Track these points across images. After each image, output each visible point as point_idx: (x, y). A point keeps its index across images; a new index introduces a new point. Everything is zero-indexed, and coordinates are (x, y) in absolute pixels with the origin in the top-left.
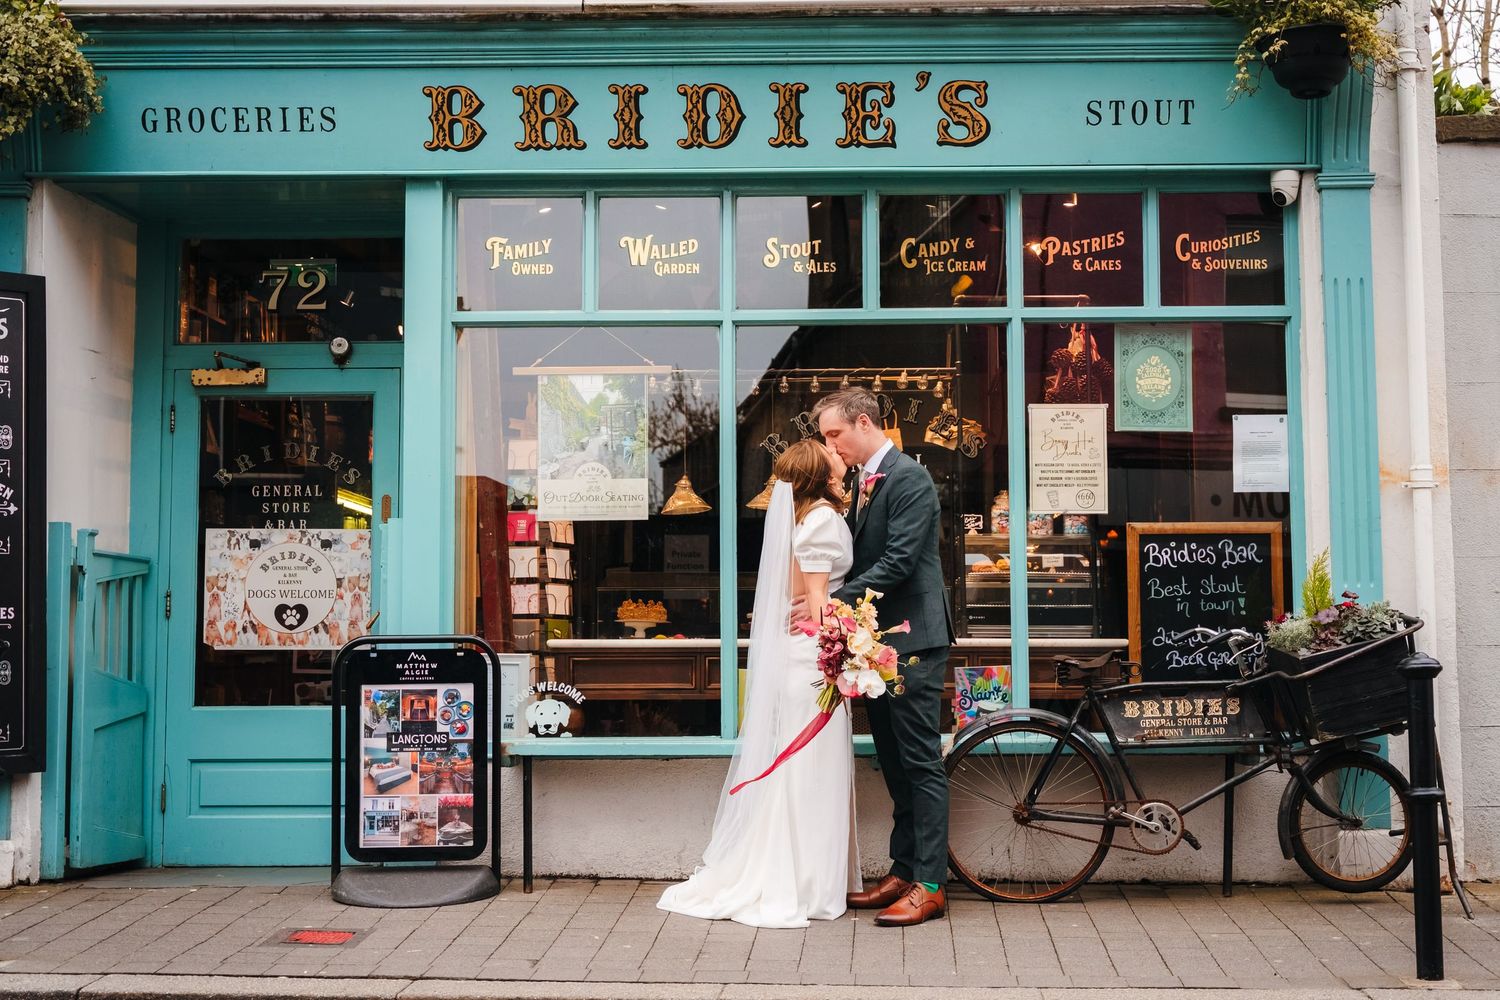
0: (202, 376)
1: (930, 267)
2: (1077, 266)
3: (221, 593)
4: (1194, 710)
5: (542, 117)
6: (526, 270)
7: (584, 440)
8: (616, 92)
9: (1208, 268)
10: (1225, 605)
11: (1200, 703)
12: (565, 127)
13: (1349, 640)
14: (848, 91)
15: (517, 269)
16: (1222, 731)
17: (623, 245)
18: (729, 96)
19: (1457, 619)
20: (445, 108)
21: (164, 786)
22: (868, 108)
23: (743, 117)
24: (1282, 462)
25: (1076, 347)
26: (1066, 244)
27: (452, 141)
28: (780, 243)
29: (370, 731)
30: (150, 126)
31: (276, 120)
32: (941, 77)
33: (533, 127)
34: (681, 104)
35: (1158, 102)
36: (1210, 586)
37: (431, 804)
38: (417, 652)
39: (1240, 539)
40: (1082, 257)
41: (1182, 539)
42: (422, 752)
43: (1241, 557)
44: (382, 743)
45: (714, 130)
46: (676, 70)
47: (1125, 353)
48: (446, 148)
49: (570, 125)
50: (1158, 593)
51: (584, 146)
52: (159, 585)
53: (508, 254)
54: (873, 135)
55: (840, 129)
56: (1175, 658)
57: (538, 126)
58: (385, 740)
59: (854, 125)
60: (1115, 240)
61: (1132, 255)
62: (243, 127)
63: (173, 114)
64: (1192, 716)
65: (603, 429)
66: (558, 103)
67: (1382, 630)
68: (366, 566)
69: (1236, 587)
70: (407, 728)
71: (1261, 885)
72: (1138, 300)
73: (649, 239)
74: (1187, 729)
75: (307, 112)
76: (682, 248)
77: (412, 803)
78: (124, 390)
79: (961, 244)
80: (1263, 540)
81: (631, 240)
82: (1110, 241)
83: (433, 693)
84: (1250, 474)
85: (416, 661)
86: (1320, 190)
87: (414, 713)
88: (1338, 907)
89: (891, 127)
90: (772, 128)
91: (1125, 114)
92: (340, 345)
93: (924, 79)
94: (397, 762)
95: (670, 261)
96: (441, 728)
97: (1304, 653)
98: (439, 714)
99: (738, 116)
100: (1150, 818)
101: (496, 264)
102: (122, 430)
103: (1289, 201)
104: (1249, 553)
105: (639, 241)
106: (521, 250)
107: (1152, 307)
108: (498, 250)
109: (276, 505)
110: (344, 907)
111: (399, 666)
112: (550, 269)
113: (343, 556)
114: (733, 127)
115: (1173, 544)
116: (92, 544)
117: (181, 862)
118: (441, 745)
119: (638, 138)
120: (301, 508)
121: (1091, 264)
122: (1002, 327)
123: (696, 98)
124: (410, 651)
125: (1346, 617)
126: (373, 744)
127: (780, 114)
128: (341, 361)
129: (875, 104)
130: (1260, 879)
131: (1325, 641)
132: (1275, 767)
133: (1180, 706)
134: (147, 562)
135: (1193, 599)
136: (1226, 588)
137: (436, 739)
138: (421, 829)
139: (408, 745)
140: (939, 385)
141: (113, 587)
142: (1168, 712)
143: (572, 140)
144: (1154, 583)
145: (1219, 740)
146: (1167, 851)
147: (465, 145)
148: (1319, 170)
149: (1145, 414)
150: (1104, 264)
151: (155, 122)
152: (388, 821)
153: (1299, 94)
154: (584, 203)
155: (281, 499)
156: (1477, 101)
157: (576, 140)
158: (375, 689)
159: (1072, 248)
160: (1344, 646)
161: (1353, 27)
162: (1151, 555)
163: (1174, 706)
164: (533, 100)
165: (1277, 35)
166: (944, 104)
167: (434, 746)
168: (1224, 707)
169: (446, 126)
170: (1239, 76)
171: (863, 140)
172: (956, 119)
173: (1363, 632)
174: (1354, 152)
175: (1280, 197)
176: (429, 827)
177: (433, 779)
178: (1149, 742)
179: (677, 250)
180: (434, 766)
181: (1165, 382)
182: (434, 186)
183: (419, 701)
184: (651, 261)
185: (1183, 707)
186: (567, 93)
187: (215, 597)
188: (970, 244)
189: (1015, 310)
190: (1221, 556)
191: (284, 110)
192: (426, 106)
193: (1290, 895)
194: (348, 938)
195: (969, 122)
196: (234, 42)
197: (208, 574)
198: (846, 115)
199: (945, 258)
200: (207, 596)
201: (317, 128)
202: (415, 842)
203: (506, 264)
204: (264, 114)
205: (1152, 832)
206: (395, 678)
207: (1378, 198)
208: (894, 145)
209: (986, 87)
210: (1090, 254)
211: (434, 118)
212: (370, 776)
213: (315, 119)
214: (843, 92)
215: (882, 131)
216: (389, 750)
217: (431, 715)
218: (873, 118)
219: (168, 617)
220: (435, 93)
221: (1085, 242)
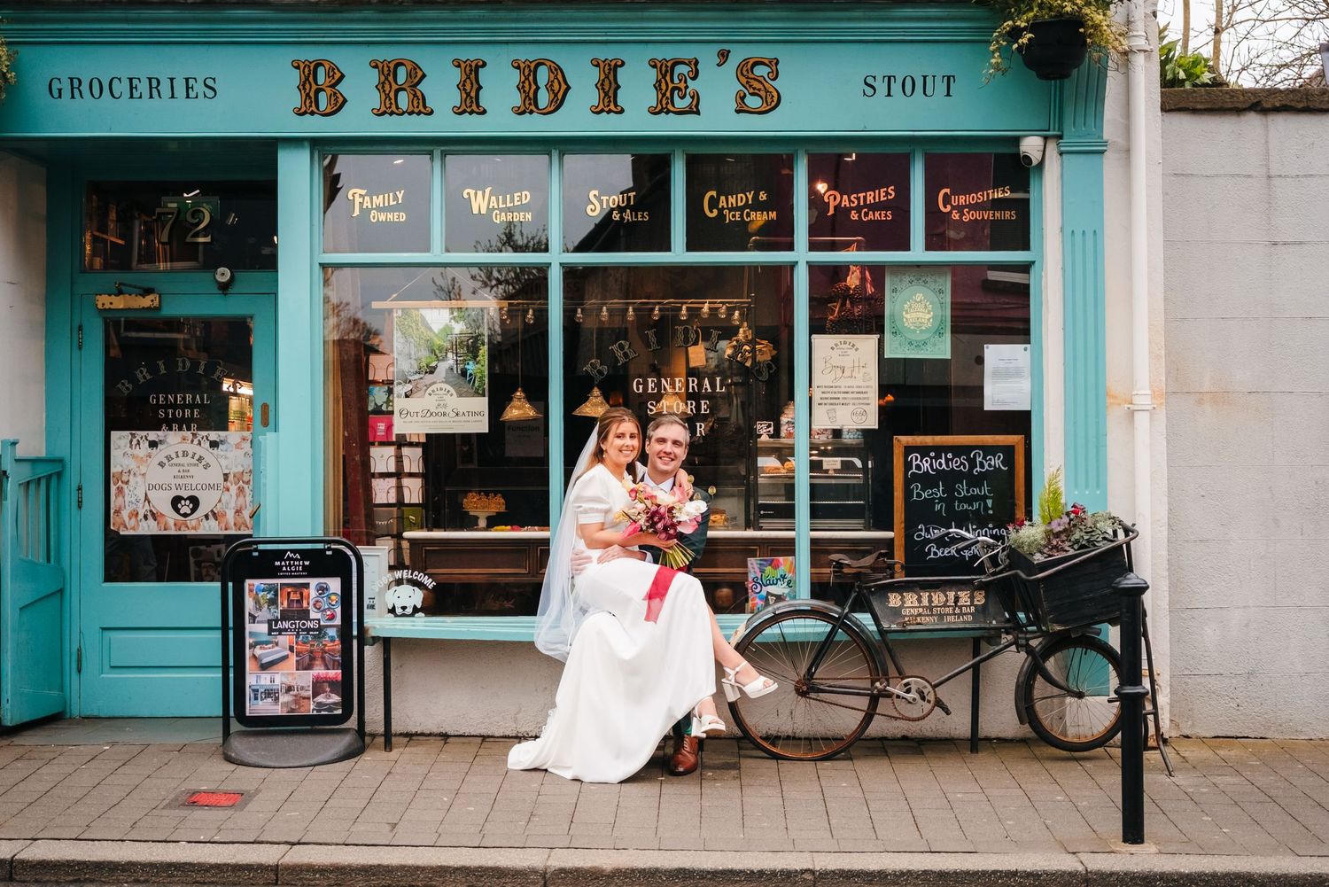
0: (105, 301)
1: (729, 216)
2: (854, 216)
3: (125, 486)
4: (947, 601)
5: (395, 87)
6: (382, 217)
7: (433, 364)
8: (459, 66)
9: (966, 218)
10: (976, 506)
11: (951, 595)
12: (415, 95)
13: (1076, 547)
14: (659, 65)
15: (375, 216)
16: (970, 618)
17: (466, 196)
18: (556, 70)
19: (1169, 518)
20: (311, 79)
21: (79, 650)
22: (676, 81)
23: (568, 88)
24: (1025, 385)
25: (853, 281)
26: (845, 197)
27: (317, 107)
28: (600, 195)
29: (253, 618)
30: (56, 93)
31: (165, 88)
32: (738, 55)
33: (387, 96)
34: (516, 77)
35: (925, 77)
36: (963, 489)
37: (305, 679)
38: (292, 551)
39: (989, 450)
40: (858, 209)
41: (940, 450)
42: (298, 636)
43: (990, 465)
44: (264, 628)
45: (544, 98)
46: (511, 47)
47: (895, 291)
48: (312, 113)
49: (419, 94)
50: (919, 495)
51: (432, 112)
52: (71, 480)
53: (367, 204)
54: (680, 104)
55: (652, 98)
56: (933, 550)
57: (392, 95)
58: (266, 625)
59: (664, 95)
60: (887, 193)
61: (901, 207)
62: (136, 94)
63: (76, 83)
64: (945, 606)
65: (450, 355)
66: (409, 75)
67: (1104, 539)
68: (248, 462)
69: (985, 490)
70: (285, 616)
71: (1002, 741)
72: (905, 246)
73: (488, 191)
74: (941, 616)
75: (191, 82)
76: (516, 199)
77: (290, 678)
78: (39, 314)
79: (756, 197)
80: (1009, 451)
81: (472, 192)
82: (882, 194)
83: (307, 586)
84: (999, 394)
85: (292, 559)
86: (1061, 154)
87: (290, 602)
89: (696, 97)
90: (593, 97)
91: (896, 87)
92: (223, 274)
93: (724, 56)
94: (277, 644)
95: (509, 210)
96: (313, 615)
97: (1038, 558)
98: (311, 603)
99: (564, 87)
100: (908, 691)
101: (357, 213)
102: (39, 346)
103: (1035, 162)
104: (996, 462)
105: (480, 193)
106: (378, 200)
107: (918, 251)
108: (358, 200)
109: (170, 411)
110: (233, 767)
111: (277, 563)
112: (403, 217)
113: (230, 455)
114: (560, 96)
115: (932, 454)
116: (14, 451)
117: (95, 713)
118: (314, 630)
119: (478, 106)
120: (192, 413)
121: (866, 214)
122: (792, 266)
123: (528, 72)
124: (286, 551)
125: (1075, 526)
126: (256, 629)
127: (600, 86)
128: (224, 288)
129: (682, 78)
130: (1000, 735)
131: (1056, 547)
132: (1013, 648)
133: (935, 597)
134: (60, 461)
135: (949, 500)
136: (976, 491)
137: (310, 624)
138: (298, 699)
139: (286, 630)
140: (737, 313)
141: (32, 487)
142: (925, 602)
143: (421, 107)
144: (916, 488)
145: (967, 626)
146: (923, 718)
147: (328, 111)
148: (1061, 137)
149: (911, 344)
150: (877, 214)
151: (60, 90)
152: (270, 693)
153: (1044, 76)
154: (432, 159)
155: (175, 406)
156: (1197, 70)
157: (425, 107)
158: (257, 582)
159: (850, 201)
160: (1072, 552)
161: (1090, 23)
162: (914, 463)
163: (930, 598)
164: (387, 72)
165: (1025, 29)
166: (741, 78)
167: (308, 630)
168: (972, 598)
169: (312, 94)
170: (993, 61)
171: (670, 107)
172: (751, 91)
173: (1088, 540)
174: (1091, 121)
175: (1028, 159)
176: (304, 698)
177: (307, 659)
178: (909, 628)
179: (512, 200)
180: (308, 647)
181: (928, 316)
182: (303, 147)
183: (295, 593)
184: (490, 211)
185: (938, 598)
186: (416, 67)
187: (120, 490)
188: (763, 196)
189: (801, 255)
190: (972, 463)
191: (172, 80)
192: (295, 77)
193: (1024, 751)
194: (239, 799)
195: (763, 93)
196: (126, 21)
197: (113, 470)
198: (657, 86)
199: (741, 209)
200: (113, 489)
201: (201, 95)
202: (293, 710)
203: (365, 212)
204: (154, 83)
205: (910, 703)
206: (274, 573)
207: (1110, 161)
208: (698, 113)
209: (777, 64)
210: (865, 205)
211: (302, 87)
212: (254, 656)
213: (199, 88)
214: (654, 66)
215: (688, 100)
216: (269, 634)
217: (305, 605)
218: (680, 89)
219: (80, 507)
220: (302, 66)
221: (861, 195)
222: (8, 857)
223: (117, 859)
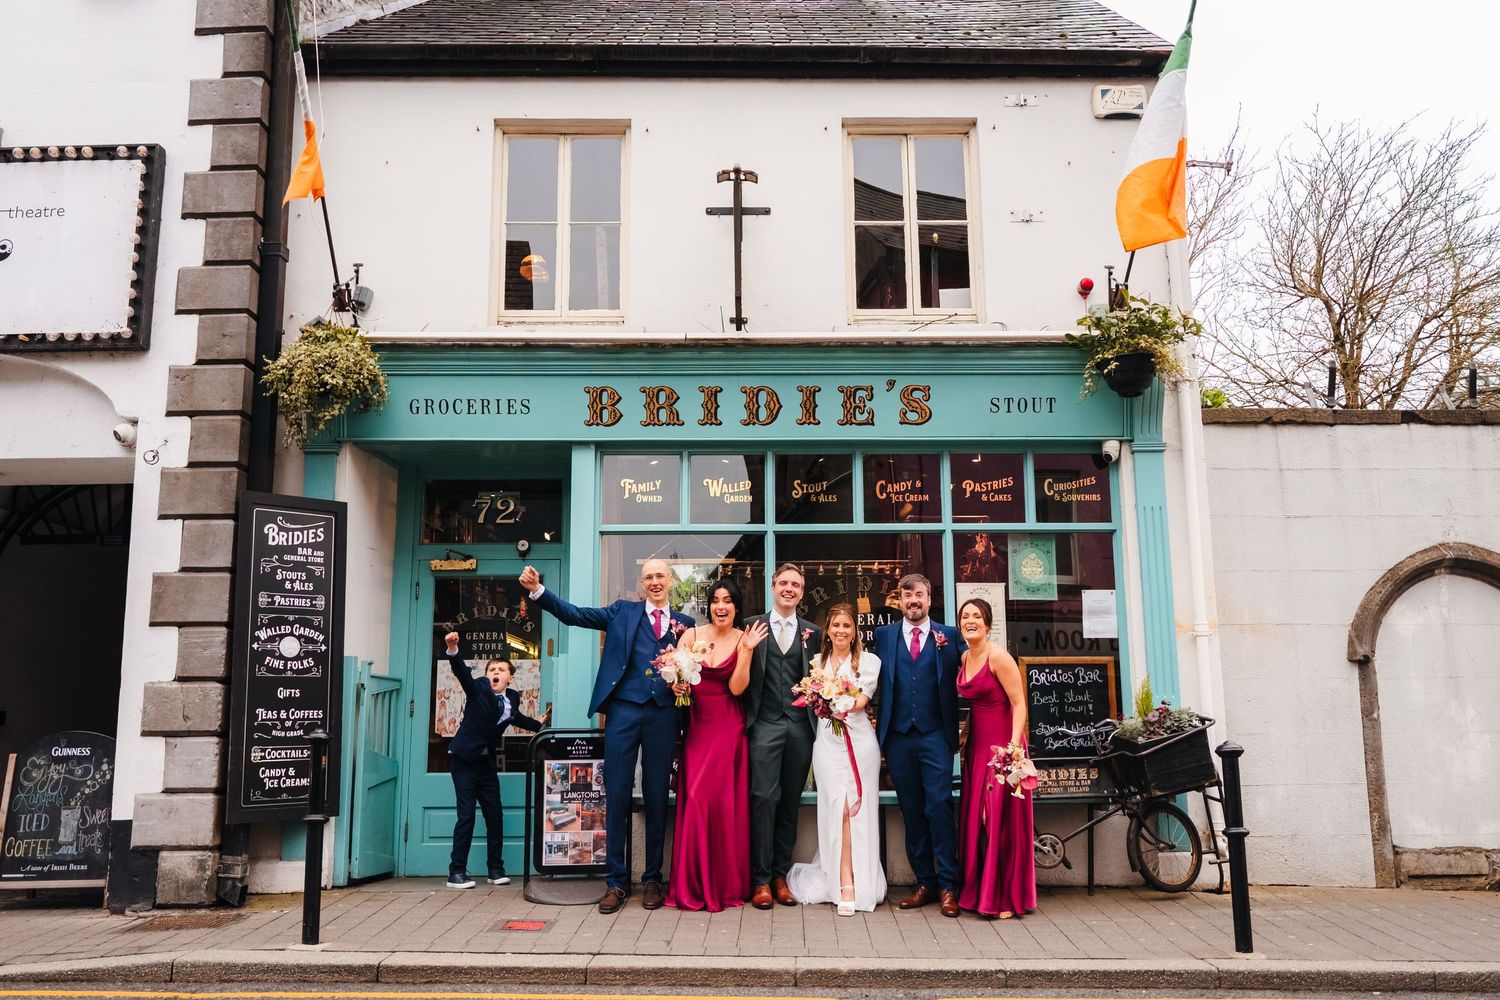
0: (436, 564)
1: (894, 498)
2: (984, 498)
3: (447, 701)
4: (1070, 776)
5: (657, 406)
6: (645, 499)
7: (681, 605)
8: (703, 391)
9: (1065, 500)
10: (1080, 709)
11: (1073, 771)
12: (671, 412)
13: (1169, 732)
14: (845, 391)
15: (640, 498)
16: (1087, 789)
17: (705, 484)
18: (772, 394)
19: (1226, 717)
20: (598, 400)
21: (407, 824)
22: (857, 401)
23: (781, 406)
24: (1113, 620)
25: (980, 548)
26: (977, 485)
27: (601, 420)
28: (802, 483)
29: (550, 790)
30: (415, 411)
31: (493, 407)
32: (902, 383)
33: (652, 412)
34: (743, 399)
35: (1034, 399)
36: (1071, 697)
37: (588, 837)
38: (580, 739)
39: (1089, 667)
40: (987, 493)
41: (1053, 667)
42: (583, 803)
43: (1089, 679)
44: (557, 798)
45: (763, 414)
46: (741, 377)
47: (1015, 551)
48: (598, 424)
49: (674, 411)
50: (1038, 701)
51: (683, 424)
52: (406, 695)
53: (634, 490)
54: (860, 418)
55: (840, 414)
56: (1050, 742)
57: (655, 412)
58: (559, 796)
59: (849, 412)
60: (1007, 482)
61: (1018, 491)
62: (472, 411)
63: (430, 403)
64: (1068, 779)
65: (693, 598)
66: (668, 397)
67: (1190, 725)
68: (537, 682)
69: (1087, 697)
70: (574, 788)
71: (1109, 887)
72: (1022, 520)
73: (721, 480)
74: (1065, 788)
75: (512, 402)
76: (741, 486)
77: (576, 836)
78: (388, 573)
79: (913, 485)
80: (1103, 667)
81: (710, 481)
82: (1004, 483)
83: (591, 765)
84: (1094, 627)
85: (580, 745)
86: (1133, 453)
87: (578, 778)
88: (1164, 902)
89: (871, 413)
90: (799, 413)
91: (1014, 406)
92: (523, 545)
93: (891, 384)
94: (567, 810)
95: (734, 494)
96: (595, 788)
97: (1141, 740)
98: (594, 778)
99: (778, 406)
100: (1044, 845)
101: (627, 496)
102: (387, 596)
103: (1114, 459)
104: (1094, 676)
105: (715, 482)
106: (642, 487)
107: (1031, 523)
108: (628, 487)
109: (481, 645)
110: (534, 905)
111: (569, 748)
112: (660, 499)
113: (523, 677)
114: (774, 412)
115: (1047, 670)
116: (370, 669)
117: (417, 873)
118: (595, 799)
119: (716, 419)
120: (497, 646)
121: (993, 497)
122: (941, 533)
123: (753, 395)
124: (576, 739)
125: (1164, 717)
126: (552, 798)
127: (804, 405)
128: (523, 555)
129: (862, 400)
130: (1109, 883)
131: (1153, 732)
132: (1120, 812)
133: (1060, 773)
134: (400, 681)
135: (1061, 705)
136: (1081, 698)
137: (592, 795)
138: (582, 853)
139: (574, 799)
140: (898, 570)
141: (380, 697)
142: (1054, 777)
143: (675, 420)
144: (1036, 695)
145: (1086, 795)
146: (1055, 866)
147: (609, 423)
148: (1132, 441)
149: (1028, 589)
150: (1001, 497)
151: (418, 408)
152: (561, 848)
153: (1123, 394)
154: (681, 458)
155: (484, 641)
156: (1220, 400)
157: (678, 420)
158: (554, 763)
159: (981, 487)
160: (1166, 735)
161: (1159, 354)
162: (1034, 677)
163: (1057, 773)
164: (652, 395)
165: (1112, 359)
166: (904, 400)
167: (591, 799)
168: (1088, 773)
169: (598, 411)
170: (1087, 384)
171: (854, 421)
172: (911, 408)
173: (1178, 727)
174: (1153, 429)
175: (1109, 457)
176: (587, 852)
177: (590, 822)
178: (1043, 796)
179: (739, 487)
180: (590, 813)
181: (1040, 570)
182: (590, 448)
183: (582, 771)
184: (723, 494)
185: (1063, 773)
186: (673, 392)
187: (443, 704)
188: (918, 484)
189: (947, 525)
190: (1077, 677)
191: (498, 401)
192: (586, 399)
193: (1129, 894)
194: (544, 926)
195: (919, 410)
196: (468, 359)
197: (438, 689)
198: (844, 405)
199: (903, 493)
200: (438, 702)
201: (519, 412)
202: (578, 862)
203: (633, 495)
204: (486, 403)
205: (1045, 853)
206: (566, 756)
207: (1168, 457)
208: (873, 424)
209: (929, 389)
210: (992, 490)
211: (591, 406)
212: (550, 820)
213: (517, 406)
214: (842, 392)
215: (866, 415)
216: (562, 802)
217: (589, 780)
218: (860, 408)
219: (412, 716)
220: (591, 391)
221: (989, 483)
222: (376, 963)
223: (461, 965)
